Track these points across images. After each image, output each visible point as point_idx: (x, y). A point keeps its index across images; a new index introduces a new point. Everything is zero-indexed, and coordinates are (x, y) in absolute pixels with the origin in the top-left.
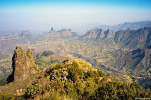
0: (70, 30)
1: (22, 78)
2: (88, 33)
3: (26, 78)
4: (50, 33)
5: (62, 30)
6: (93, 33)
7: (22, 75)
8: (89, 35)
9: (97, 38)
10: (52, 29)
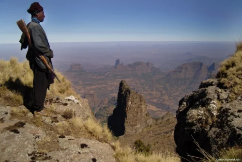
0: (148, 64)
1: (136, 130)
2: (180, 69)
3: (141, 130)
4: (116, 68)
5: (134, 64)
6: (187, 69)
7: (136, 125)
8: (181, 72)
9: (194, 77)
10: (118, 62)
